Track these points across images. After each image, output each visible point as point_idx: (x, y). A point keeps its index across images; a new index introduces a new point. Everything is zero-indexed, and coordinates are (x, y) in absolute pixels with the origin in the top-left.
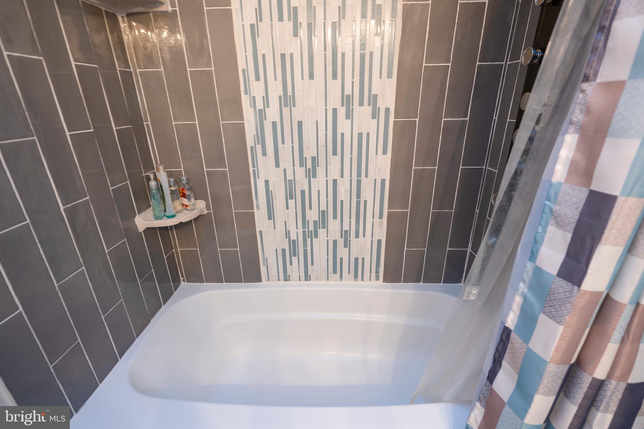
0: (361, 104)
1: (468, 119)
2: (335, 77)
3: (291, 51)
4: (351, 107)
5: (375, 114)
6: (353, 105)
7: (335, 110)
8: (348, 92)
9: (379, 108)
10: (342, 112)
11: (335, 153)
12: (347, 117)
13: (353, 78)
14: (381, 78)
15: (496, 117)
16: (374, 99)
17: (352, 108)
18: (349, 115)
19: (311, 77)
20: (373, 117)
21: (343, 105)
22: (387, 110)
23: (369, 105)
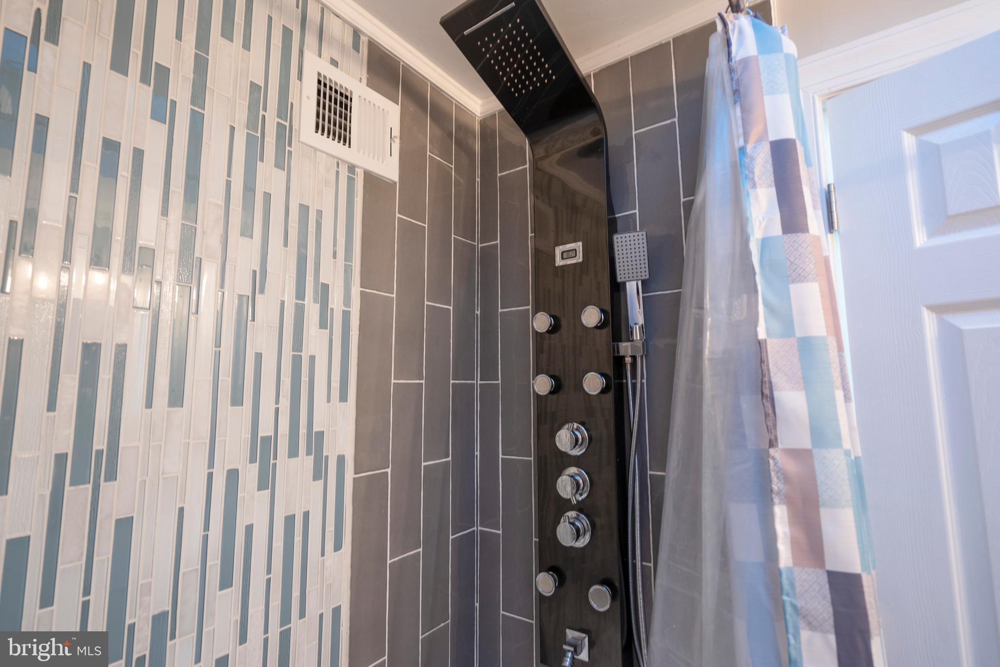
0: (293, 452)
1: (450, 459)
2: (237, 400)
3: (121, 339)
4: (272, 462)
5: (319, 473)
6: (275, 458)
7: (233, 476)
8: (266, 429)
9: (327, 457)
10: (250, 474)
11: (226, 582)
12: (262, 486)
13: (277, 402)
14: (329, 401)
15: (477, 451)
16: (317, 441)
17: (275, 465)
18: (266, 481)
19: (176, 398)
20: (316, 476)
21: (252, 460)
22: (341, 460)
23: (309, 453)
